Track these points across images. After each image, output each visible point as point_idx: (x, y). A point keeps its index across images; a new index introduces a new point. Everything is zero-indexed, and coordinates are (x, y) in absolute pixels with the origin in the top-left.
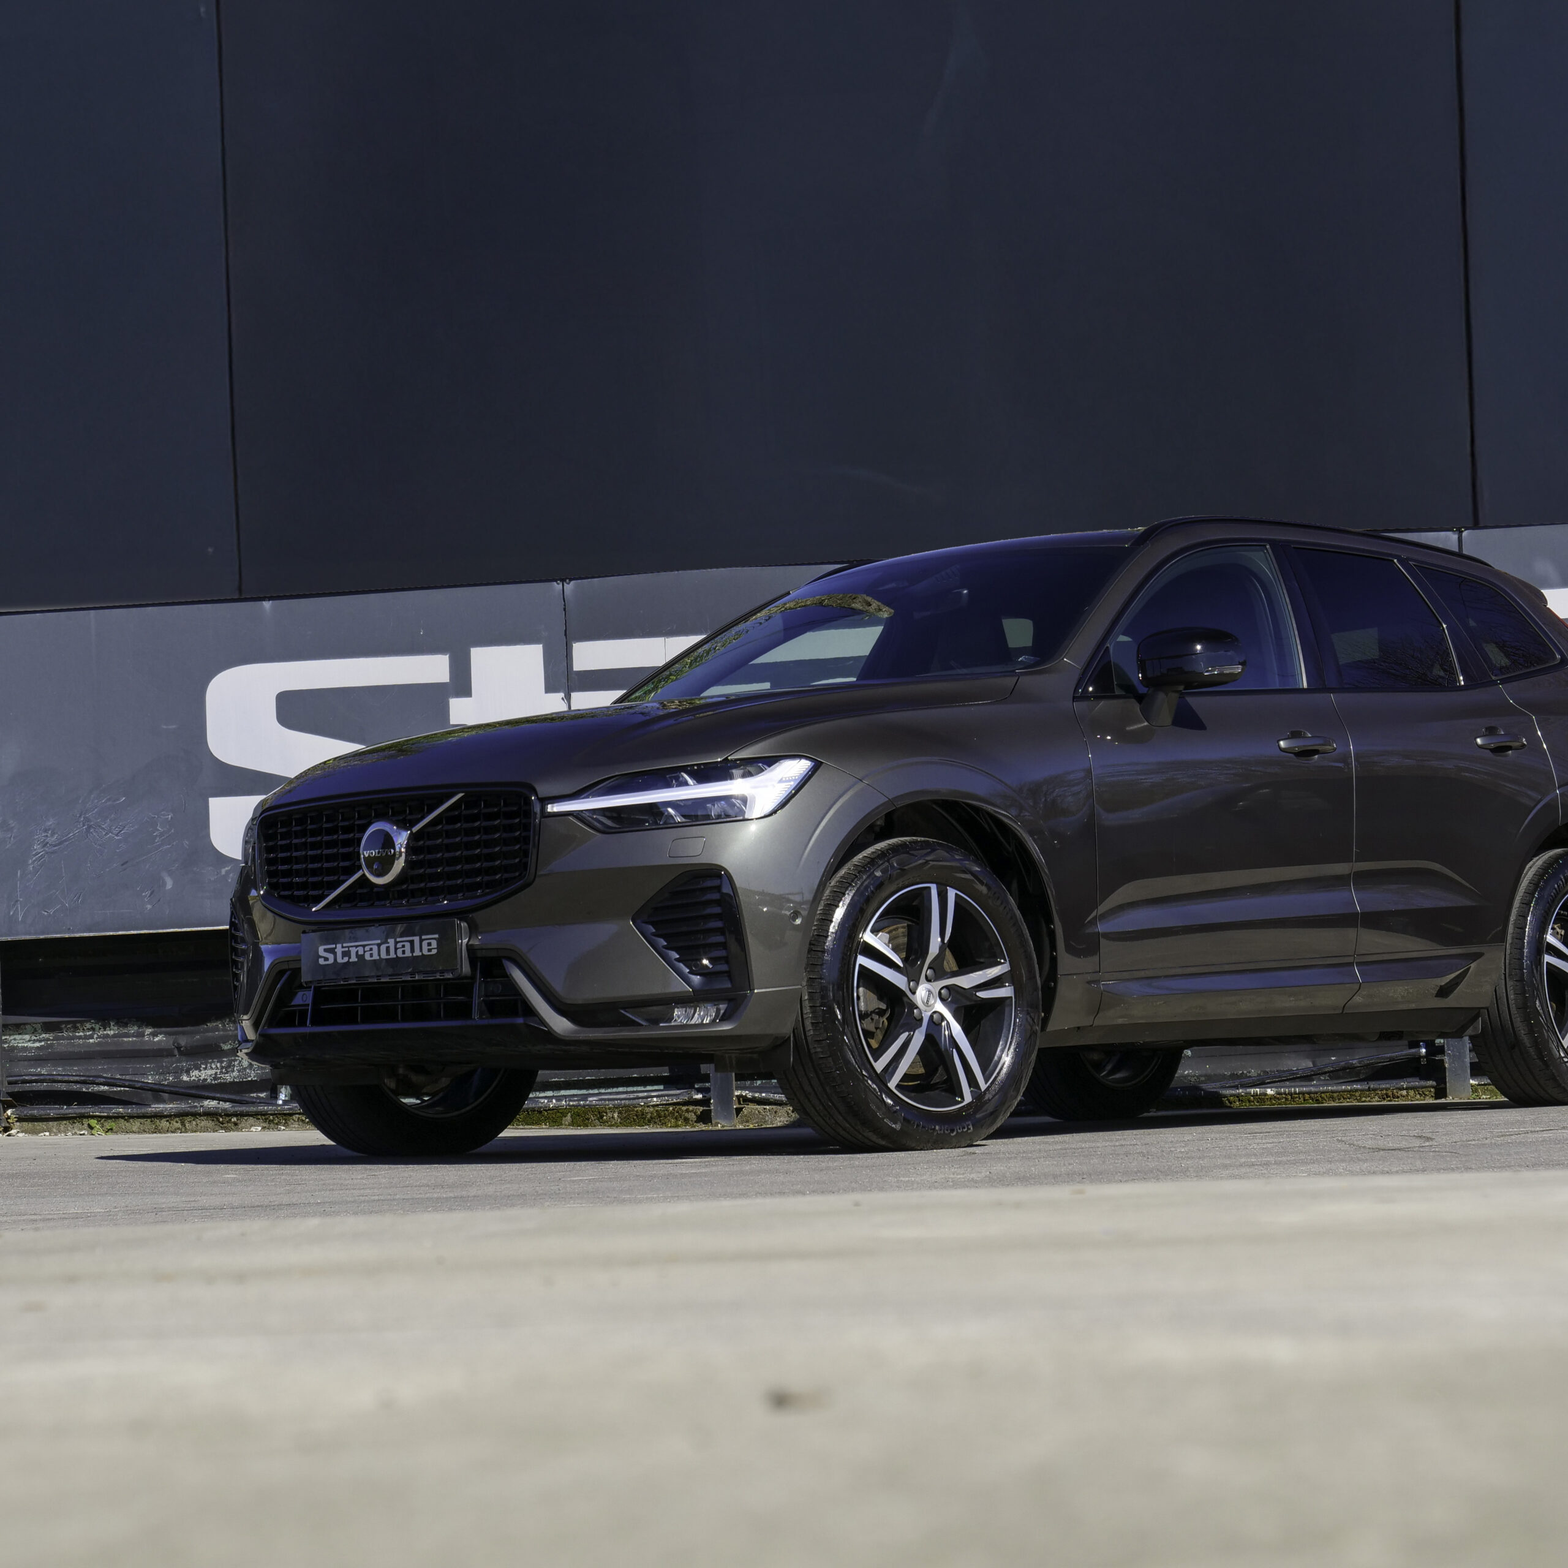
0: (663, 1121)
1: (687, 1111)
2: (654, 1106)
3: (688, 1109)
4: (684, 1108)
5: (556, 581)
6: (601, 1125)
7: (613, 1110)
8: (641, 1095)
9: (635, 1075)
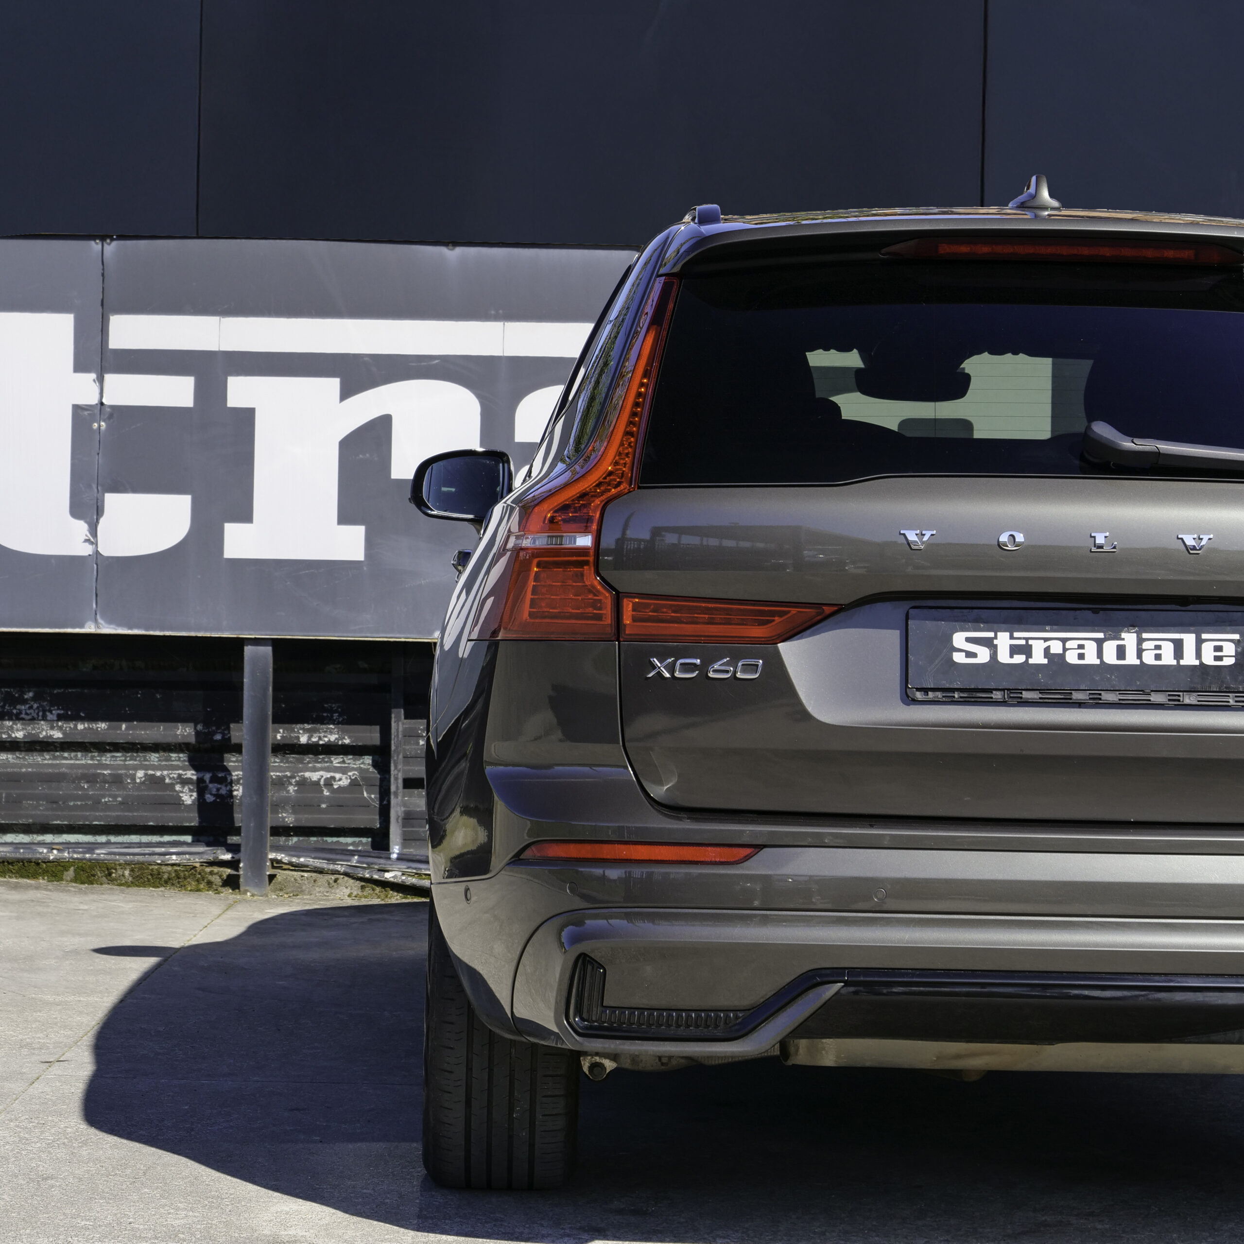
0: (182, 884)
1: (211, 873)
2: (173, 865)
3: (212, 871)
4: (208, 870)
5: (95, 240)
6: (109, 884)
7: (123, 866)
8: (157, 850)
9: (151, 823)
